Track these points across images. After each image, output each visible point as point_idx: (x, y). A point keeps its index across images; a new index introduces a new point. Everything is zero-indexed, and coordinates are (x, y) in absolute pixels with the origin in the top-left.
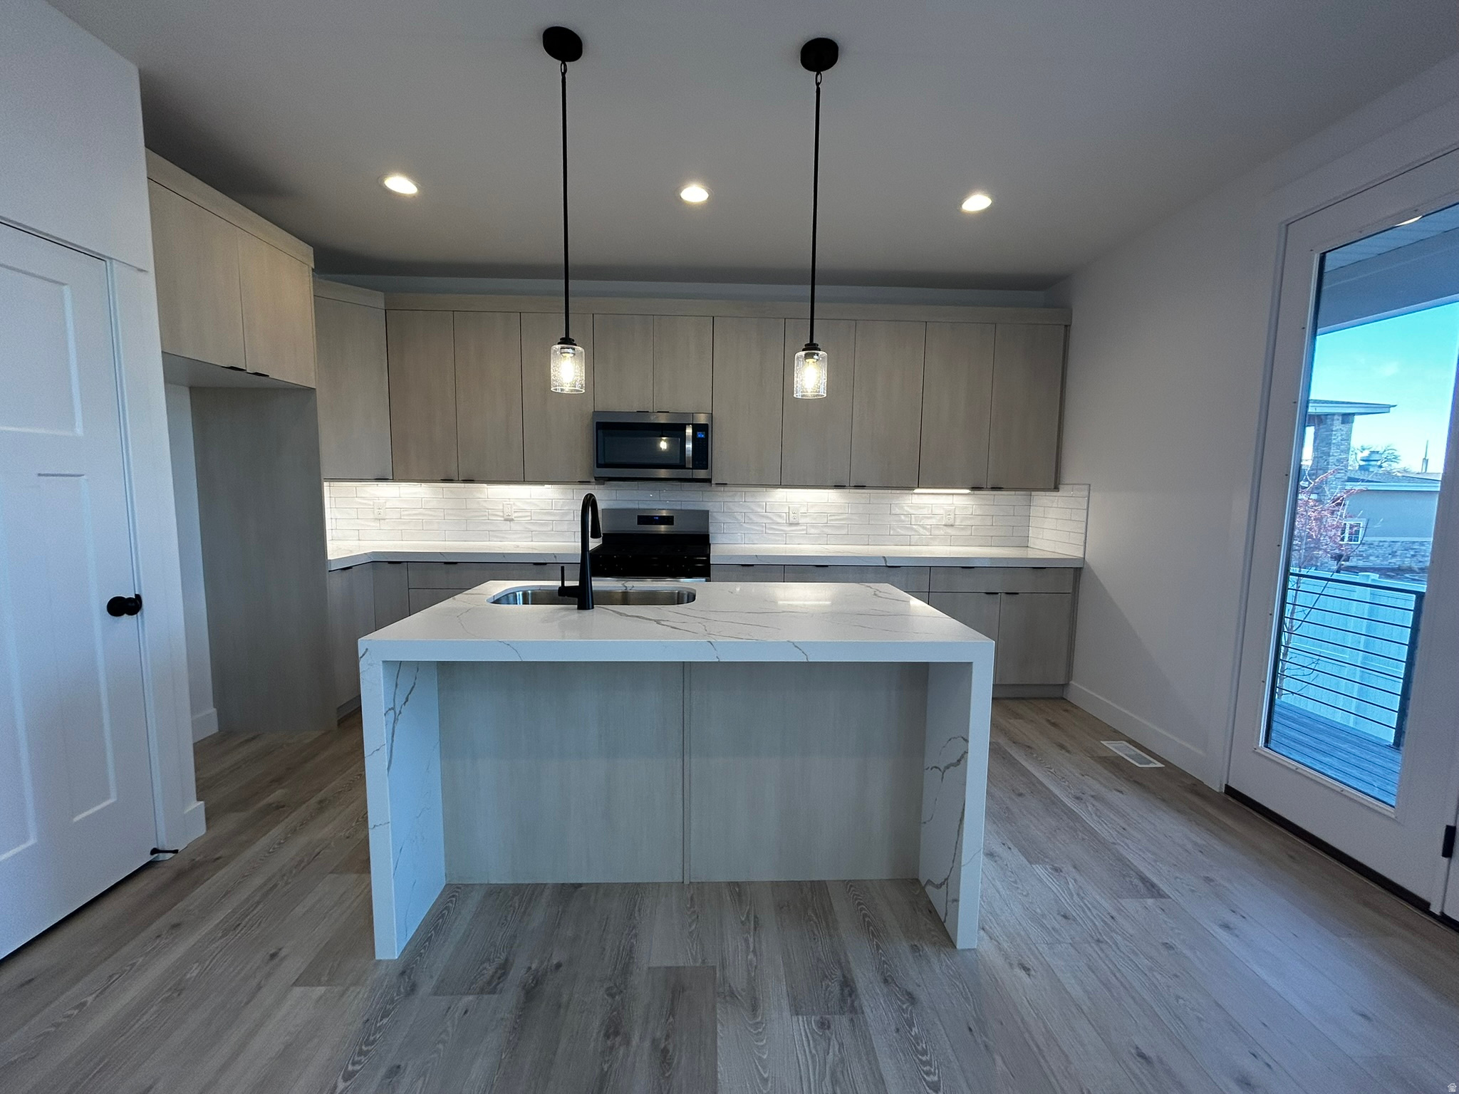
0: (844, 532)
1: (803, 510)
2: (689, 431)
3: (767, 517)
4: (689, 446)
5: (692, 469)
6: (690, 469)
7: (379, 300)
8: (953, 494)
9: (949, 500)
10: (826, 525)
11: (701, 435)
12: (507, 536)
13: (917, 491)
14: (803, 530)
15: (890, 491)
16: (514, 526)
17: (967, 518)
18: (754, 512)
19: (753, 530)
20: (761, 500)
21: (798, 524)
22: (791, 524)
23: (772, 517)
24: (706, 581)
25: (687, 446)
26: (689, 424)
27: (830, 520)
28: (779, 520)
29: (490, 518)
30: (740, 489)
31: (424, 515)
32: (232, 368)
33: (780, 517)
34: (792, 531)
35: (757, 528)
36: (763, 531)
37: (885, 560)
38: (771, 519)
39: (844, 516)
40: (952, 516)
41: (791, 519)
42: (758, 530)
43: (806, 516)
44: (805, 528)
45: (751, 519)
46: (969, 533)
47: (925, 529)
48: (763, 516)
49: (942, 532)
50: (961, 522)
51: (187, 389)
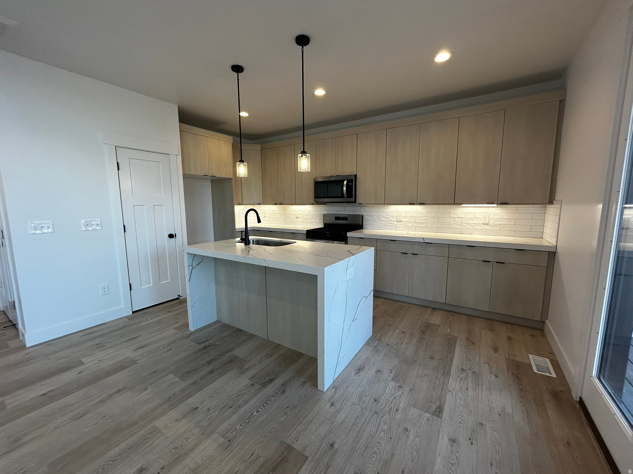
0: (424, 225)
1: (404, 215)
2: (345, 182)
3: (387, 218)
4: (345, 188)
5: (347, 198)
6: (346, 198)
7: (258, 147)
8: (488, 207)
9: (486, 210)
10: (415, 222)
11: (350, 184)
12: (297, 223)
13: (463, 205)
14: (404, 224)
15: (449, 206)
16: (299, 220)
17: (498, 220)
18: (382, 216)
19: (381, 223)
20: (384, 210)
21: (401, 221)
22: (398, 221)
23: (390, 218)
24: (345, 244)
25: (344, 189)
26: (346, 180)
27: (417, 220)
28: (393, 219)
29: (292, 217)
30: (376, 206)
31: (275, 215)
32: (204, 175)
33: (393, 218)
34: (398, 224)
35: (383, 223)
36: (385, 224)
37: (424, 239)
38: (389, 219)
39: (425, 218)
40: (487, 219)
41: (398, 219)
42: (383, 224)
43: (406, 218)
44: (405, 223)
45: (380, 219)
46: (499, 228)
47: (470, 225)
48: (385, 217)
49: (480, 228)
50: (493, 222)
51: (210, 181)
